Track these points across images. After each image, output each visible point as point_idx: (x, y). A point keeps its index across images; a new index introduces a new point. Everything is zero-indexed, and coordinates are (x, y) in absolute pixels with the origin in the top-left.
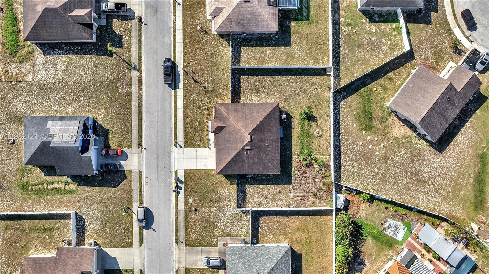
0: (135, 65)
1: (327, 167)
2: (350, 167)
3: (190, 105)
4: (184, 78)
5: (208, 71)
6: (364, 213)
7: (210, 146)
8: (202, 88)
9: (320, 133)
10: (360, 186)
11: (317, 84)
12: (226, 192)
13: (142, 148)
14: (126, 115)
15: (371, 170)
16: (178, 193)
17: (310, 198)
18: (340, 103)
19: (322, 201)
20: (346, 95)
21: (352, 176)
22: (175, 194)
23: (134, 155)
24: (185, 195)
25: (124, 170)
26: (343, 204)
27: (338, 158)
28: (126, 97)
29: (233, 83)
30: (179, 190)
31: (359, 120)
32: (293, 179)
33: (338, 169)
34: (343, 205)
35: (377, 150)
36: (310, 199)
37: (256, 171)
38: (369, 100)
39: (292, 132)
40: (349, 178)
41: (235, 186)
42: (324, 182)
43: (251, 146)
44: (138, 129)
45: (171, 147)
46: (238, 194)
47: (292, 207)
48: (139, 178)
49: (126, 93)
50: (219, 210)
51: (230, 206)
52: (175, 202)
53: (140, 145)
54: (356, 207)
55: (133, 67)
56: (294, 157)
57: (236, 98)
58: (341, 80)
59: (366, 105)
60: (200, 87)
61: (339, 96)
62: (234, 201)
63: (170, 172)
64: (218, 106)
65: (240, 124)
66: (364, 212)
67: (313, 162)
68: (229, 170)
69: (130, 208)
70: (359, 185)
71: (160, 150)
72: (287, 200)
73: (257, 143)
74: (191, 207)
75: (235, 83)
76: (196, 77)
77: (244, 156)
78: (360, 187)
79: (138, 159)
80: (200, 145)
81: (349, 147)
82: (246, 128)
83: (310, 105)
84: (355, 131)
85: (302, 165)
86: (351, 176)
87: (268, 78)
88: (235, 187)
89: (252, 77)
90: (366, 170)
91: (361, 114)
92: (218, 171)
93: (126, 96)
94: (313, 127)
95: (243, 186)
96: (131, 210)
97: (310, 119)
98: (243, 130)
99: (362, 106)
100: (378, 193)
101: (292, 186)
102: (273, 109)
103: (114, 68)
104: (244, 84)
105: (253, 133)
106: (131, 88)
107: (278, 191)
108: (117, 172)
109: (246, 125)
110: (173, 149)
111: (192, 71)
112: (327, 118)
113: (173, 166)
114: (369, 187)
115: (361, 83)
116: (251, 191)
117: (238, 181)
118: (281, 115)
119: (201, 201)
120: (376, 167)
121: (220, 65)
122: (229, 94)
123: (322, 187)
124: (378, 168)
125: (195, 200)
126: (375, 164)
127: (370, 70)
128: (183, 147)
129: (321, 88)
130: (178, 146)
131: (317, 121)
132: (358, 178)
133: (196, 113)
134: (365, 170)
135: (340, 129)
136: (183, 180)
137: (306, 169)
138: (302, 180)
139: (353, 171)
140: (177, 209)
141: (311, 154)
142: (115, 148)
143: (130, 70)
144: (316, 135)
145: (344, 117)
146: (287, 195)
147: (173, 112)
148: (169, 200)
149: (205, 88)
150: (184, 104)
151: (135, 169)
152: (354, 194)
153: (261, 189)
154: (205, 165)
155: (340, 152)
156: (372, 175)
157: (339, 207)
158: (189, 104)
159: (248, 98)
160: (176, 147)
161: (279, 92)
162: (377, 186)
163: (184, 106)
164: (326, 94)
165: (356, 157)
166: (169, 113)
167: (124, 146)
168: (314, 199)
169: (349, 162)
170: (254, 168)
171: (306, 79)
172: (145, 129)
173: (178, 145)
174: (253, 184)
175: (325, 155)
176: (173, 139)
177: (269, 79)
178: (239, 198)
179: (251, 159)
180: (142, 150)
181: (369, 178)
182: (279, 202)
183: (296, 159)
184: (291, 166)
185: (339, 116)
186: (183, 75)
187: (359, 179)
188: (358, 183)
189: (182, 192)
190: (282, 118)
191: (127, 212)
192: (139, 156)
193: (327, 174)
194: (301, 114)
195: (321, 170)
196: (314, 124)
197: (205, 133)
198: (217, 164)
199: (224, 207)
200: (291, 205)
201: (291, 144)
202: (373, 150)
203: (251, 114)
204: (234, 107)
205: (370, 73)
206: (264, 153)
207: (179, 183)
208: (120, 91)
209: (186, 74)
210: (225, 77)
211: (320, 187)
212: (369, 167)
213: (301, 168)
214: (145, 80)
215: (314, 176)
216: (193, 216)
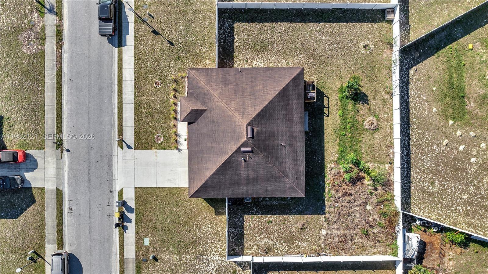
0: (52, 4)
1: (387, 185)
2: (427, 184)
3: (145, 74)
4: (135, 27)
5: (176, 14)
6: (452, 266)
7: (180, 147)
8: (166, 45)
9: (375, 124)
10: (444, 217)
11: (369, 36)
12: (208, 227)
13: (63, 150)
14: (35, 92)
15: (463, 189)
16: (124, 228)
17: (357, 239)
18: (408, 72)
19: (378, 244)
20: (420, 56)
21: (431, 199)
22: (120, 231)
23: (48, 162)
24: (137, 233)
25: (31, 188)
26: (417, 250)
27: (406, 168)
28: (35, 61)
29: (221, 34)
30: (125, 224)
31: (441, 101)
32: (326, 204)
33: (405, 188)
34: (416, 253)
35: (474, 153)
36: (356, 241)
37: (261, 191)
38: (460, 66)
39: (325, 122)
40: (424, 203)
41: (223, 216)
42: (381, 211)
43: (253, 146)
44: (56, 116)
45: (111, 148)
46: (228, 231)
47: (325, 255)
48: (57, 201)
49: (35, 54)
50: (195, 258)
51: (215, 252)
52: (120, 244)
53: (59, 144)
54: (438, 255)
55: (47, 9)
56: (329, 166)
57: (225, 61)
58: (411, 31)
59: (454, 75)
60: (162, 43)
61: (406, 59)
62: (221, 243)
63: (111, 192)
64: (192, 74)
65: (233, 105)
66: (451, 263)
67: (362, 174)
68: (213, 191)
69: (41, 254)
70: (442, 216)
71: (93, 152)
72: (316, 242)
73: (263, 141)
74: (147, 254)
75: (224, 34)
76: (155, 25)
77: (240, 165)
78: (444, 219)
79: (55, 169)
80: (163, 144)
81: (425, 148)
82: (243, 113)
83: (356, 74)
84: (435, 121)
85: (343, 181)
86: (429, 200)
87: (283, 26)
88: (224, 219)
89: (254, 24)
90: (455, 188)
91: (445, 90)
92: (192, 192)
93: (34, 59)
94: (362, 113)
95: (239, 217)
96: (42, 258)
97: (357, 98)
98: (237, 117)
99: (446, 77)
100: (477, 231)
101: (325, 217)
102: (293, 79)
103: (12, 9)
104: (240, 37)
105: (257, 123)
106: (43, 44)
107: (300, 226)
108: (17, 191)
109: (244, 108)
110: (116, 150)
111: (148, 13)
112: (387, 97)
113: (117, 181)
114: (460, 219)
115: (446, 35)
116: (252, 225)
117: (229, 209)
118: (306, 92)
119: (163, 242)
120: (473, 184)
121: (198, 3)
122: (215, 54)
123: (378, 219)
124: (475, 185)
125: (153, 241)
126: (470, 178)
127: (462, 12)
128: (133, 147)
129: (376, 44)
130: (124, 147)
131: (369, 102)
132: (439, 203)
133: (156, 88)
134: (453, 189)
135: (409, 117)
136: (133, 206)
137: (350, 188)
138: (342, 206)
139: (431, 191)
140: (123, 256)
141: (359, 161)
142: (14, 149)
143: (42, 14)
144: (367, 127)
145: (416, 96)
146: (315, 233)
147: (116, 86)
148: (110, 240)
149: (171, 44)
150: (135, 72)
151: (50, 186)
152: (434, 231)
153: (271, 222)
154: (171, 180)
155: (410, 158)
156: (465, 197)
157: (409, 256)
158: (143, 72)
159: (247, 62)
160: (122, 148)
161: (302, 50)
162: (474, 218)
163: (135, 76)
164: (385, 55)
165: (437, 166)
166: (110, 88)
167: (30, 146)
168: (363, 241)
169: (424, 175)
170: (257, 186)
171: (350, 29)
172: (68, 116)
173: (124, 144)
174: (256, 214)
175: (383, 163)
176: (117, 133)
177: (283, 29)
178: (231, 238)
179: (252, 170)
180: (62, 152)
181: (460, 202)
182: (301, 246)
183: (332, 169)
184: (324, 182)
185: (408, 93)
186: (133, 21)
187: (442, 205)
188: (441, 212)
189: (131, 227)
190: (307, 97)
191: (35, 262)
192: (57, 164)
193: (387, 196)
194: (341, 90)
195: (376, 189)
196: (363, 108)
197: (172, 124)
198: (191, 180)
199: (205, 254)
200: (322, 252)
201: (324, 143)
202: (467, 154)
203: (253, 87)
204: (222, 74)
205: (461, 19)
206: (277, 159)
207: (126, 211)
208: (24, 49)
209: (139, 19)
210: (207, 24)
211: (374, 219)
212: (459, 184)
213: (340, 186)
214: (69, 30)
215: (364, 200)
216: (150, 268)
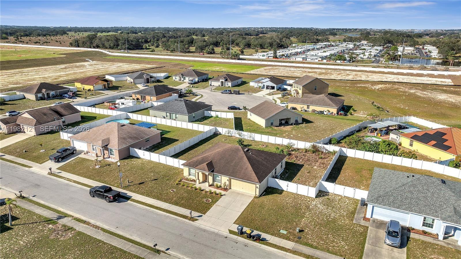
0: (57, 216)
3: (160, 194)
4: (127, 190)
8: (154, 182)
16: (264, 240)
22: (264, 244)
24: (272, 234)
49: (74, 236)
53: (157, 252)
60: (151, 183)
63: (226, 238)
74: (294, 235)
76: (137, 182)
93: (76, 238)
106: (74, 230)
110: (196, 224)
113: (220, 232)
125: (284, 228)
128: (202, 214)
133: (174, 192)
143: (54, 223)
149: (156, 179)
160: (197, 220)
180: (165, 253)
186: (123, 190)
216: (309, 237)
